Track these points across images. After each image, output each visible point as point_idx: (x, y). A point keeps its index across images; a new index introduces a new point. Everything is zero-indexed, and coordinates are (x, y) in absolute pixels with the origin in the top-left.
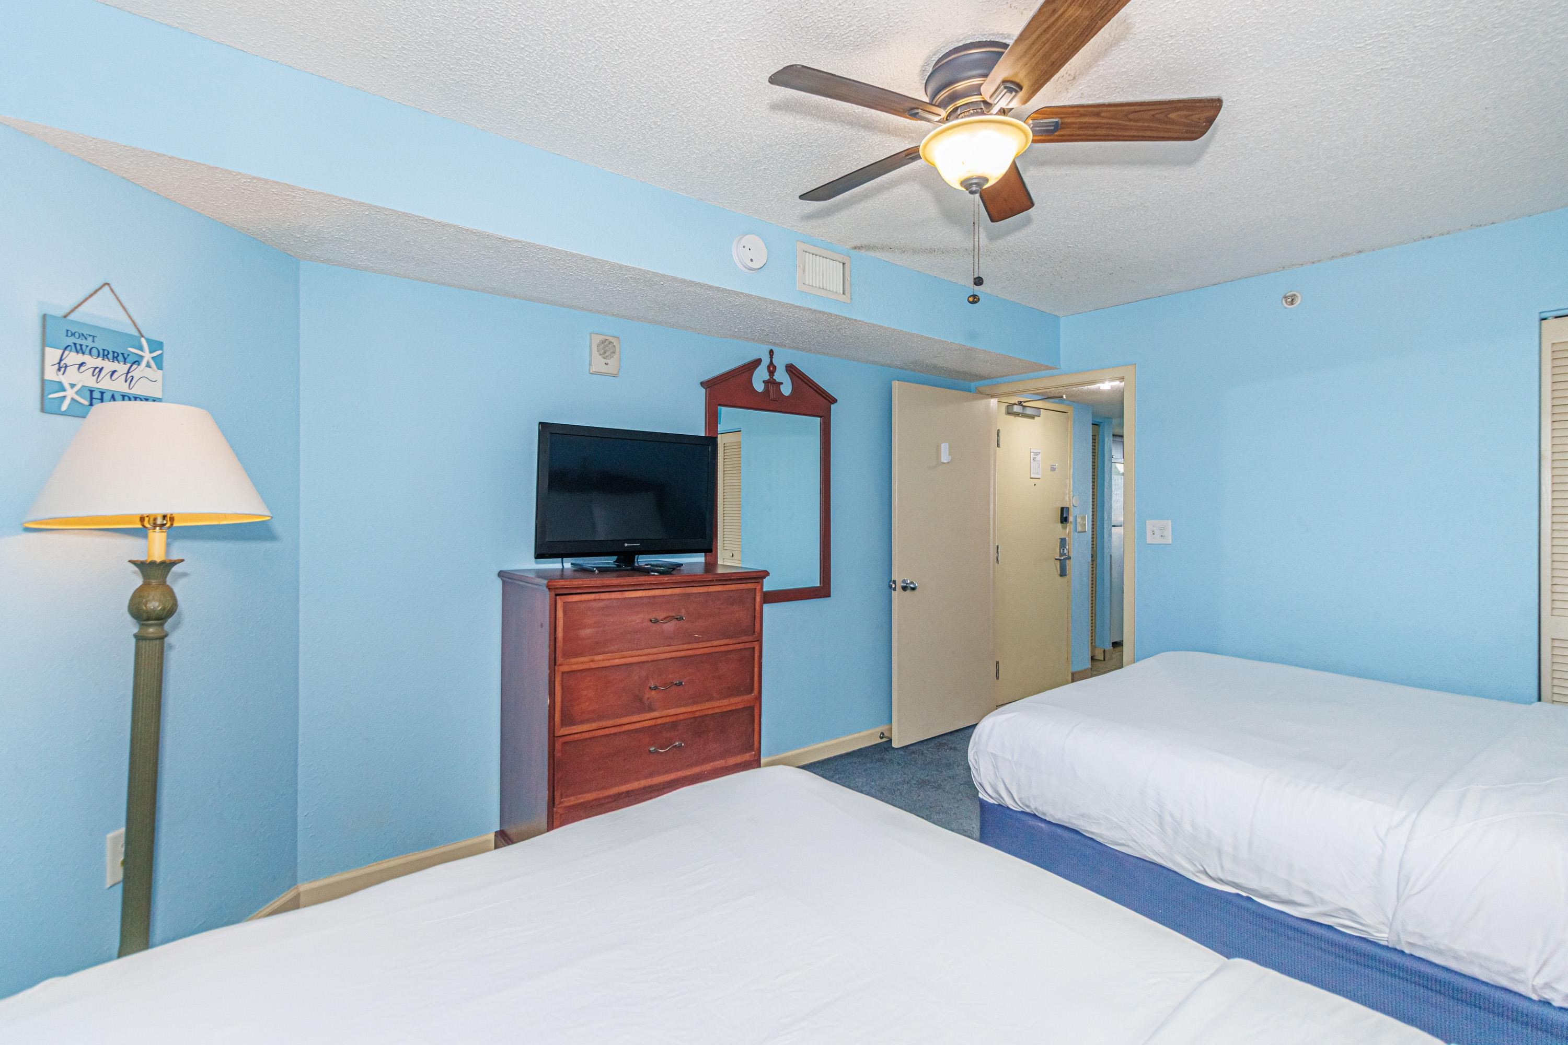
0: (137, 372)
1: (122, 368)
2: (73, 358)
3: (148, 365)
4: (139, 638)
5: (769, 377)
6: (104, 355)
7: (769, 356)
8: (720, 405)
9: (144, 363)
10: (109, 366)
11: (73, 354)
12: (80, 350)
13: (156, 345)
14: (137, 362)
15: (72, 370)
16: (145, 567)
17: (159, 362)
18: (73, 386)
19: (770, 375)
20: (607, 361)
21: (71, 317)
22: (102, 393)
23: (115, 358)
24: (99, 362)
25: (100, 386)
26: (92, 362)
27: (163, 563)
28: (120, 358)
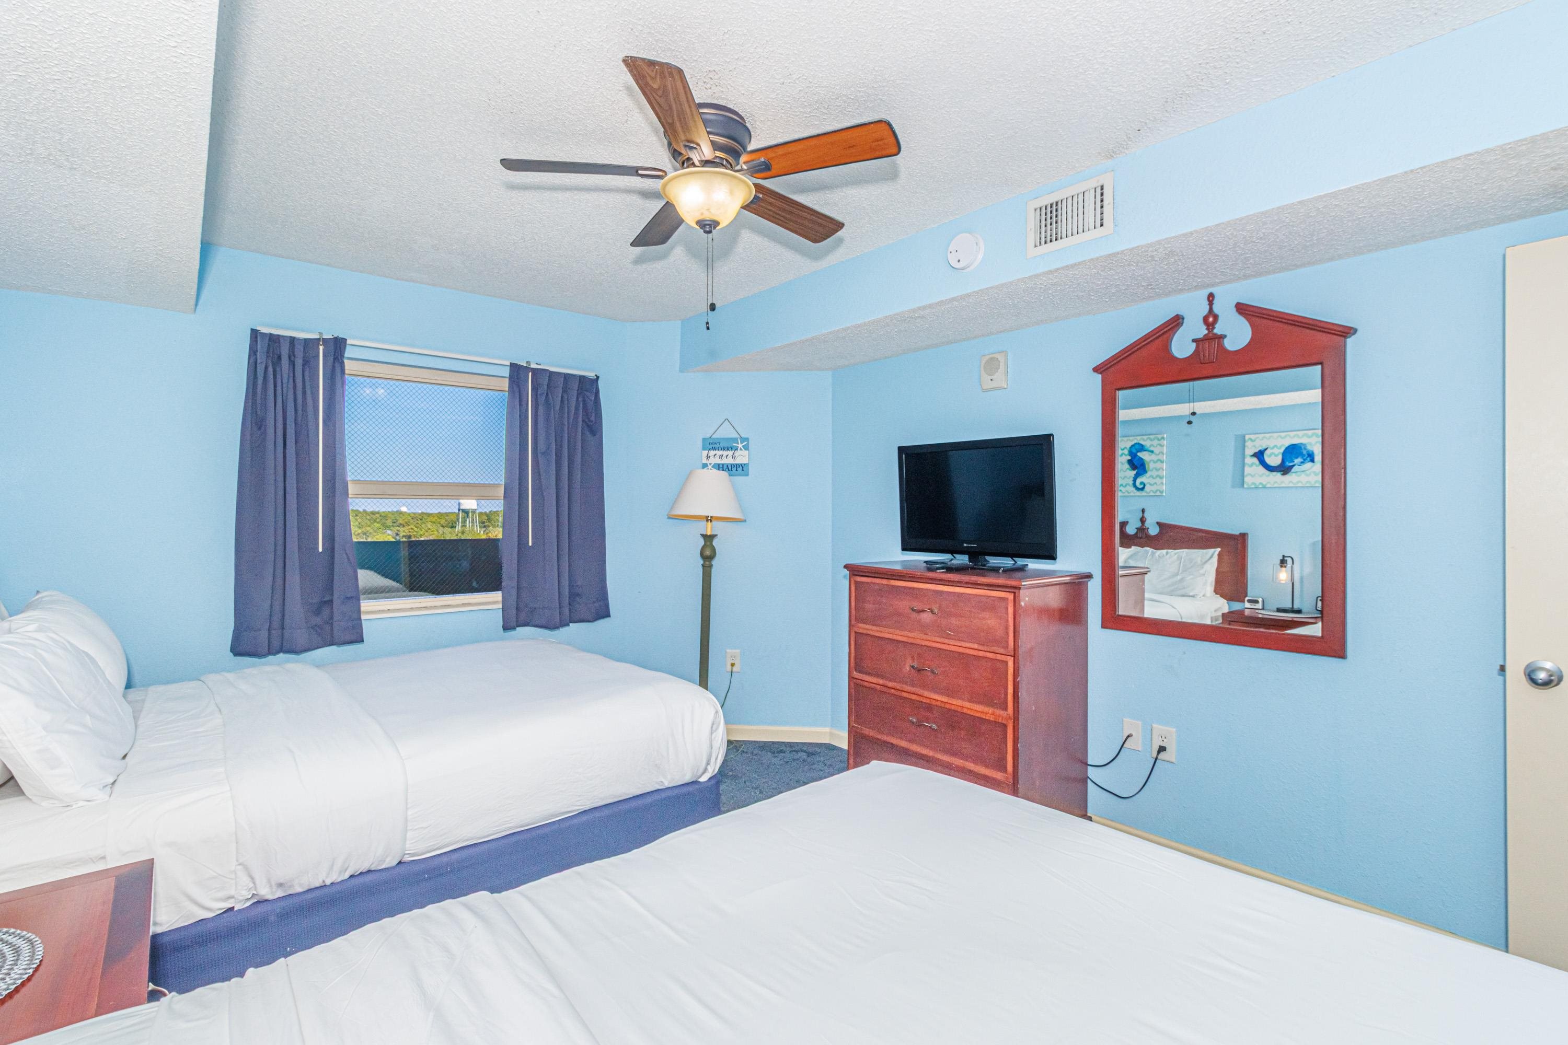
0: (737, 454)
1: (730, 453)
2: (712, 453)
3: (741, 449)
4: (703, 566)
5: (1206, 332)
6: (723, 449)
7: (1208, 303)
8: (1119, 389)
9: (739, 449)
10: (725, 453)
11: (712, 451)
12: (714, 449)
13: (744, 440)
14: (737, 449)
15: (712, 458)
16: (705, 536)
17: (746, 448)
18: (710, 464)
19: (1208, 329)
20: (992, 377)
21: (713, 437)
22: (723, 465)
23: (728, 449)
24: (721, 452)
25: (723, 462)
26: (719, 453)
27: (710, 536)
28: (730, 449)
